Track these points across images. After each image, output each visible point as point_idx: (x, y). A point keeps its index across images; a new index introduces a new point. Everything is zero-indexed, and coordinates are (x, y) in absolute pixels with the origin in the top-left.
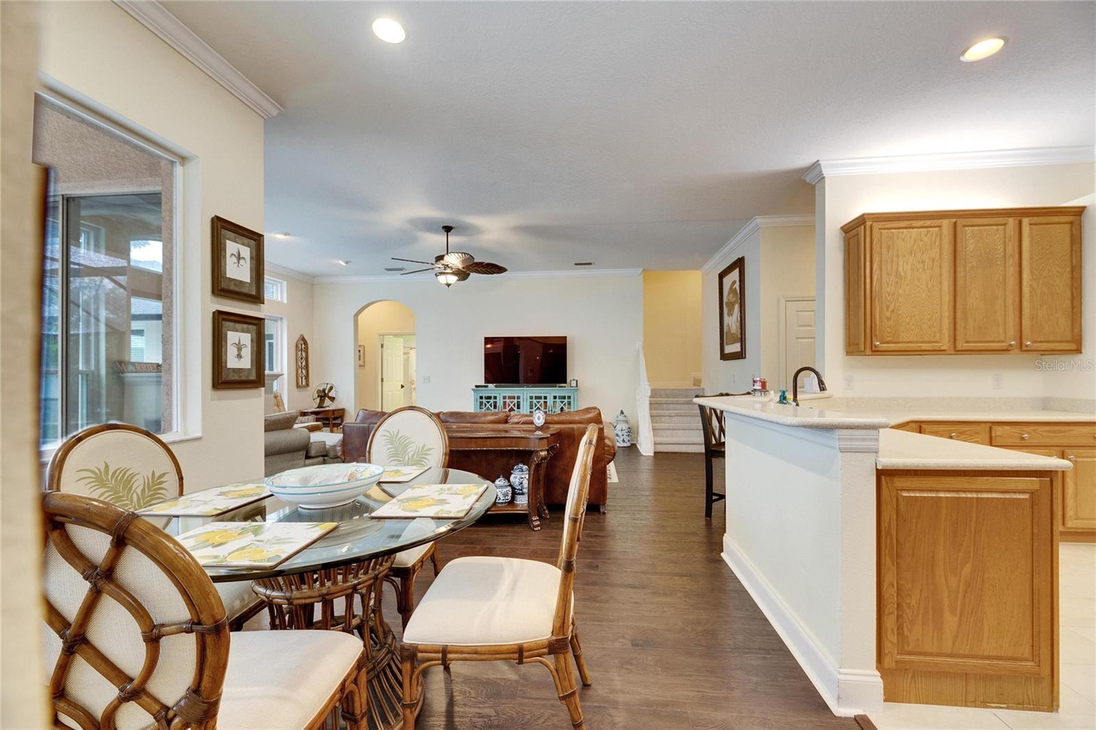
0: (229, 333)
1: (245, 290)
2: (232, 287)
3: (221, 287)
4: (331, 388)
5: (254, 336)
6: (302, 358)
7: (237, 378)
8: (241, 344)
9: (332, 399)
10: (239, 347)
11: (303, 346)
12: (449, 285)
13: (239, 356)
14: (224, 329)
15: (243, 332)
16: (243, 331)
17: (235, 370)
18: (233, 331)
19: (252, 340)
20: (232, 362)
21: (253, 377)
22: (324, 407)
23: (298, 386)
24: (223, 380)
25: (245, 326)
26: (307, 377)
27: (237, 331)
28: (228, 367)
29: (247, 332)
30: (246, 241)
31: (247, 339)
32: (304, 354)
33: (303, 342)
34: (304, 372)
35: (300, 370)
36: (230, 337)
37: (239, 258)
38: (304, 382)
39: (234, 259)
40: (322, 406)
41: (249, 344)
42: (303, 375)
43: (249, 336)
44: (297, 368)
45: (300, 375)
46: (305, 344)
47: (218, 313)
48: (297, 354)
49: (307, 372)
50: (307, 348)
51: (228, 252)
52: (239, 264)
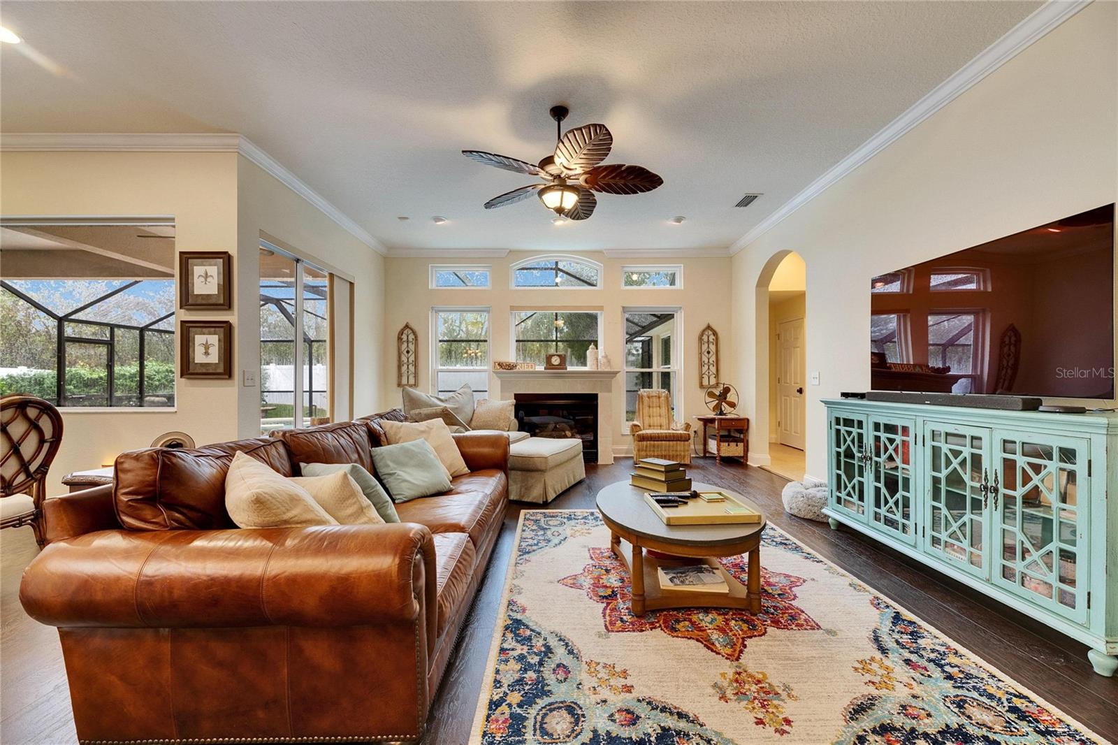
0: (196, 337)
1: (214, 300)
2: (199, 301)
3: (188, 302)
5: (222, 336)
6: (709, 353)
7: (204, 371)
8: (209, 343)
9: (732, 405)
10: (207, 347)
11: (712, 337)
13: (207, 353)
14: (191, 334)
15: (210, 334)
17: (202, 365)
18: (201, 334)
19: (219, 340)
20: (199, 357)
21: (221, 370)
22: (725, 414)
23: (701, 386)
24: (189, 371)
25: (213, 329)
26: (717, 375)
27: (204, 334)
28: (196, 362)
29: (215, 333)
30: (212, 261)
31: (214, 339)
32: (713, 348)
33: (710, 332)
34: (713, 369)
35: (706, 367)
36: (199, 339)
37: (206, 276)
38: (713, 381)
39: (203, 279)
40: (721, 413)
41: (216, 343)
42: (711, 373)
43: (216, 337)
44: (701, 365)
45: (707, 373)
46: (714, 335)
47: (183, 323)
48: (700, 348)
49: (718, 370)
50: (717, 339)
51: (196, 275)
52: (207, 282)
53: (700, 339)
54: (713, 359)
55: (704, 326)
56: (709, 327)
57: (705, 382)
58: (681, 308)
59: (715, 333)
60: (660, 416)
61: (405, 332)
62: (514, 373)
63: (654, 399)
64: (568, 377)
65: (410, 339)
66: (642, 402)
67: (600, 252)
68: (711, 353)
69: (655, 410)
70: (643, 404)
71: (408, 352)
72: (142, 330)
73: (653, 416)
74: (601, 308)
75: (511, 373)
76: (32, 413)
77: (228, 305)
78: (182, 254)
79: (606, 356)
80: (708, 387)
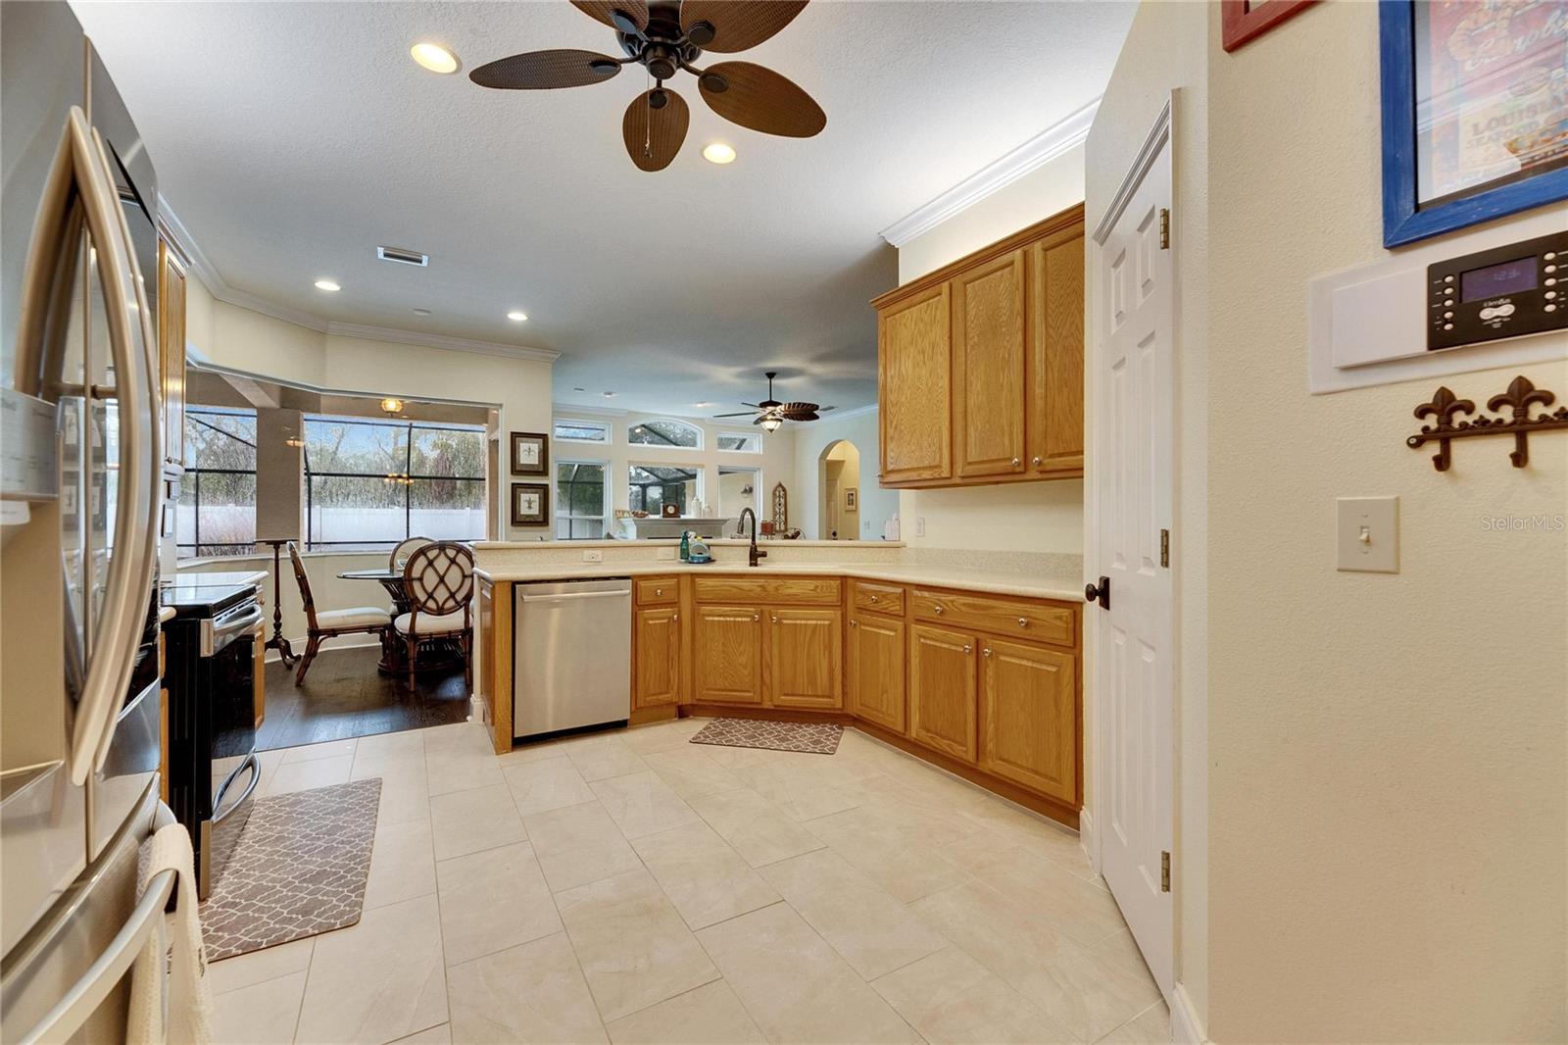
0: (522, 495)
1: (535, 469)
2: (524, 469)
3: (516, 469)
5: (542, 495)
6: (780, 504)
7: (528, 520)
8: (531, 500)
10: (530, 502)
11: (782, 493)
12: (771, 430)
13: (530, 507)
14: (520, 493)
16: (532, 493)
17: (526, 516)
18: (525, 493)
19: (539, 498)
20: (524, 510)
21: (541, 519)
24: (517, 520)
25: (534, 490)
26: (786, 523)
27: (527, 493)
28: (522, 513)
29: (536, 493)
30: (534, 440)
31: (535, 497)
32: (782, 501)
33: (781, 489)
34: (783, 517)
35: (778, 516)
36: (524, 497)
37: (529, 451)
38: (783, 528)
39: (526, 452)
41: (537, 500)
42: (781, 520)
43: (537, 496)
44: (775, 514)
45: (779, 520)
47: (513, 484)
48: (774, 501)
49: (786, 519)
50: (785, 494)
51: (522, 449)
52: (529, 455)
53: (774, 494)
54: (783, 510)
55: (777, 484)
56: (780, 485)
57: (777, 528)
58: (759, 468)
59: (784, 490)
62: (646, 521)
67: (702, 419)
68: (782, 505)
74: (702, 466)
75: (643, 521)
76: (451, 553)
77: (544, 472)
78: (512, 433)
79: (709, 507)
80: (781, 531)
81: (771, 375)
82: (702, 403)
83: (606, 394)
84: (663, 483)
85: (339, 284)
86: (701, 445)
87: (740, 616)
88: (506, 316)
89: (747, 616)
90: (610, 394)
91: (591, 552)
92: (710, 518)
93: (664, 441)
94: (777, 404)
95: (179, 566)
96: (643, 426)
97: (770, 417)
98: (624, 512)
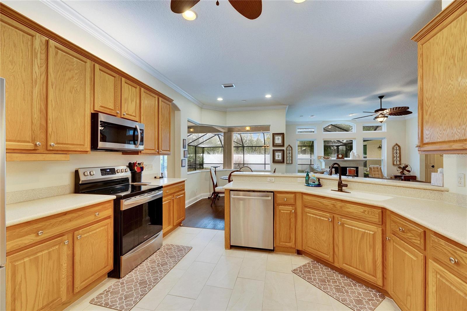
0: (276, 153)
1: (280, 145)
2: (277, 145)
3: (274, 145)
4: (407, 166)
6: (396, 153)
9: (409, 171)
10: (278, 156)
11: (398, 148)
13: (278, 157)
16: (279, 152)
17: (277, 160)
19: (281, 154)
20: (277, 158)
21: (282, 161)
23: (394, 164)
24: (274, 161)
25: (280, 151)
26: (400, 161)
28: (276, 159)
30: (280, 135)
32: (398, 151)
33: (397, 146)
35: (396, 158)
36: (277, 154)
37: (278, 139)
38: (399, 163)
39: (277, 139)
40: (404, 174)
42: (397, 160)
43: (281, 153)
44: (394, 157)
45: (396, 160)
46: (399, 147)
47: (273, 150)
48: (393, 152)
49: (400, 159)
50: (400, 148)
51: (276, 139)
52: (278, 140)
53: (393, 148)
54: (398, 155)
55: (395, 144)
56: (397, 144)
57: (395, 163)
58: (385, 138)
59: (399, 146)
60: (378, 174)
61: (288, 147)
62: (329, 160)
63: (376, 169)
64: (348, 162)
65: (290, 149)
66: (371, 170)
67: (355, 120)
68: (398, 153)
69: (376, 172)
70: (372, 171)
71: (289, 153)
72: (196, 146)
73: (376, 175)
74: (355, 139)
75: (327, 160)
77: (283, 145)
78: (273, 134)
79: (358, 155)
80: (397, 165)
81: (381, 97)
82: (352, 114)
83: (311, 116)
84: (345, 144)
85: (223, 98)
86: (354, 130)
87: (322, 217)
88: (265, 97)
89: (326, 218)
90: (313, 116)
91: (270, 178)
92: (358, 159)
93: (341, 130)
94: (383, 110)
95: (188, 174)
96: (331, 125)
97: (380, 116)
98: (321, 157)
